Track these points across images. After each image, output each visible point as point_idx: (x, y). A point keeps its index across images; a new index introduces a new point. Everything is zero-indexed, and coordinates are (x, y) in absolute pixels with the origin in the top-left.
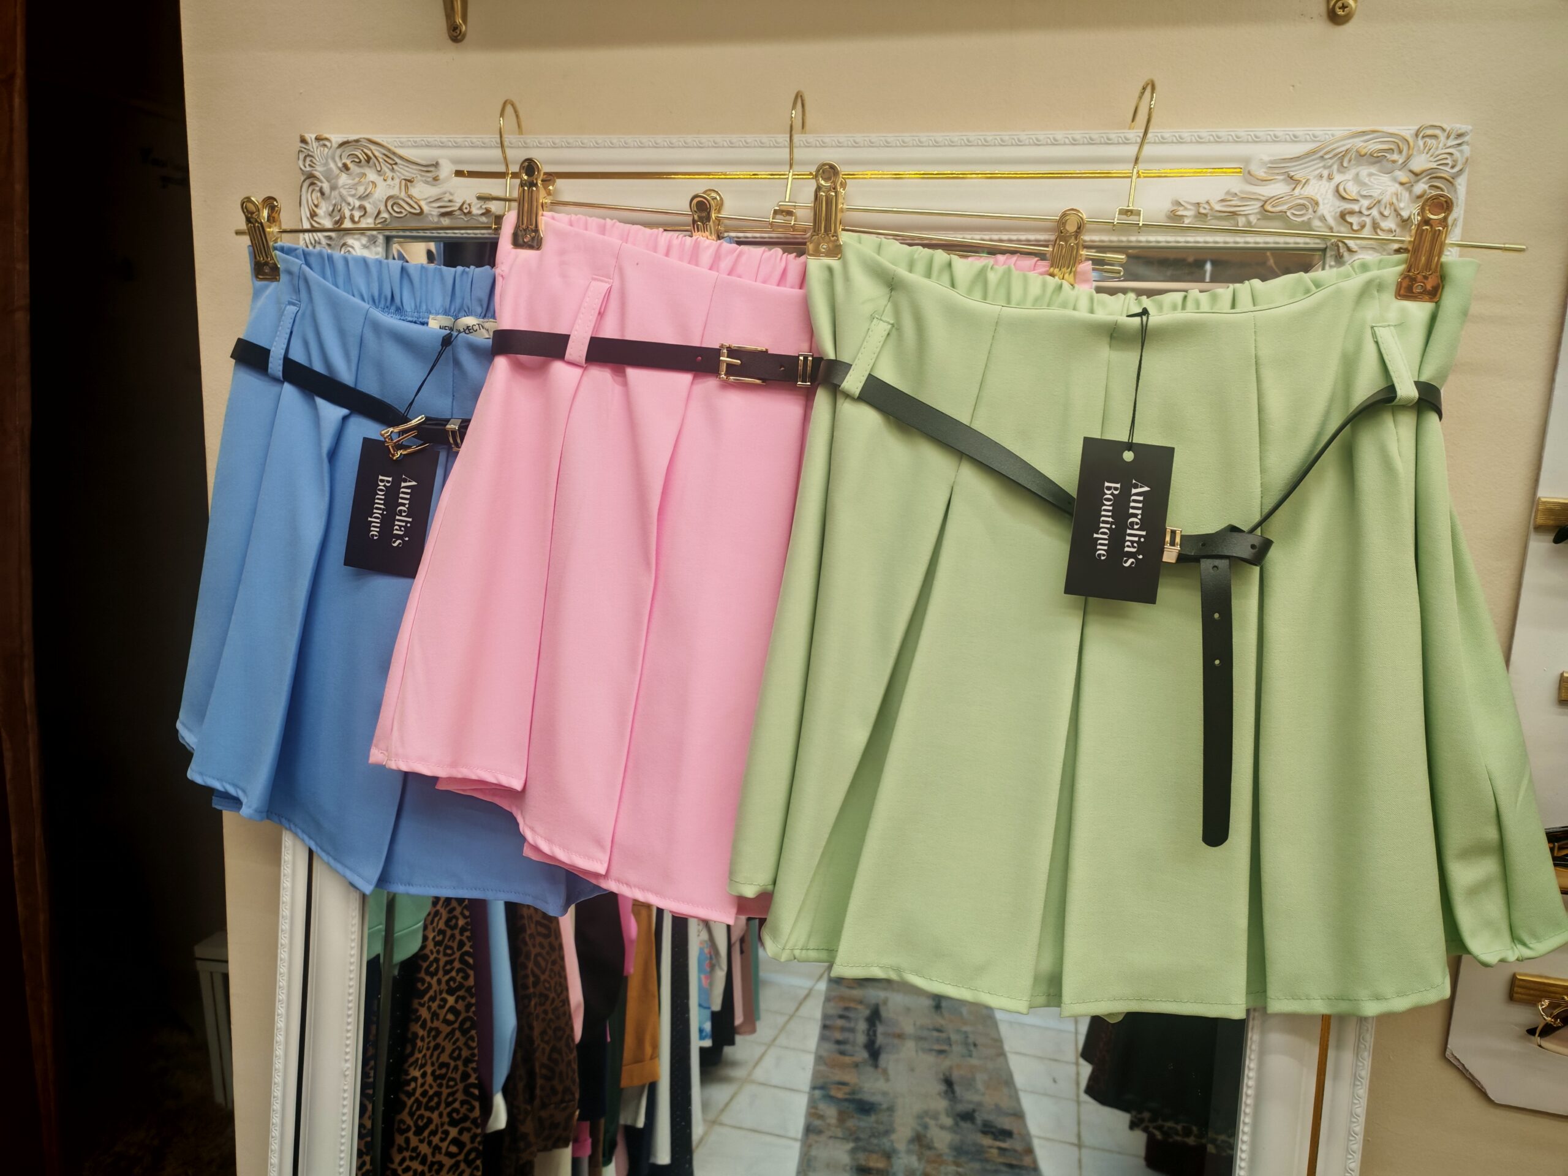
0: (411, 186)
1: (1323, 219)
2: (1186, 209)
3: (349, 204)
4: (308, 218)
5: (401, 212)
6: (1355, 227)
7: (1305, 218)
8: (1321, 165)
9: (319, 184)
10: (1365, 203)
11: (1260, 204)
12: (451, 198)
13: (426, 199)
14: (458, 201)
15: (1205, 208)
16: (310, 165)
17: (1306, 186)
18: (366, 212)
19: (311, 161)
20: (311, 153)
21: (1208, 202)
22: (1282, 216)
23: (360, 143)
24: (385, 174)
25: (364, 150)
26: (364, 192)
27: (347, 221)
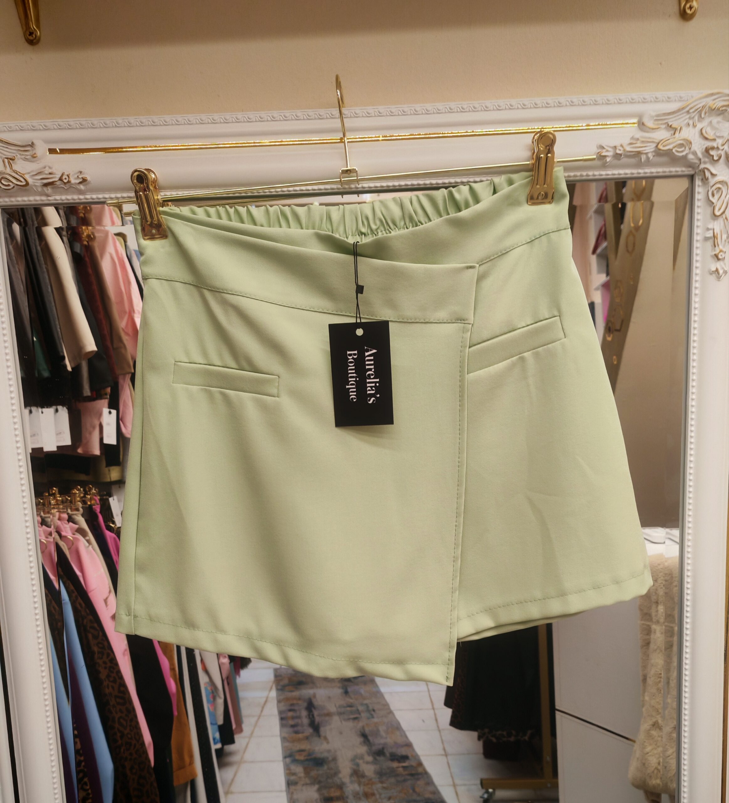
0: (13, 163)
1: (695, 153)
2: (607, 151)
5: (9, 185)
6: (715, 158)
7: (684, 153)
8: (688, 116)
10: (720, 141)
11: (655, 145)
13: (29, 173)
14: (56, 173)
15: (620, 150)
17: (681, 131)
21: (622, 146)
22: (668, 153)
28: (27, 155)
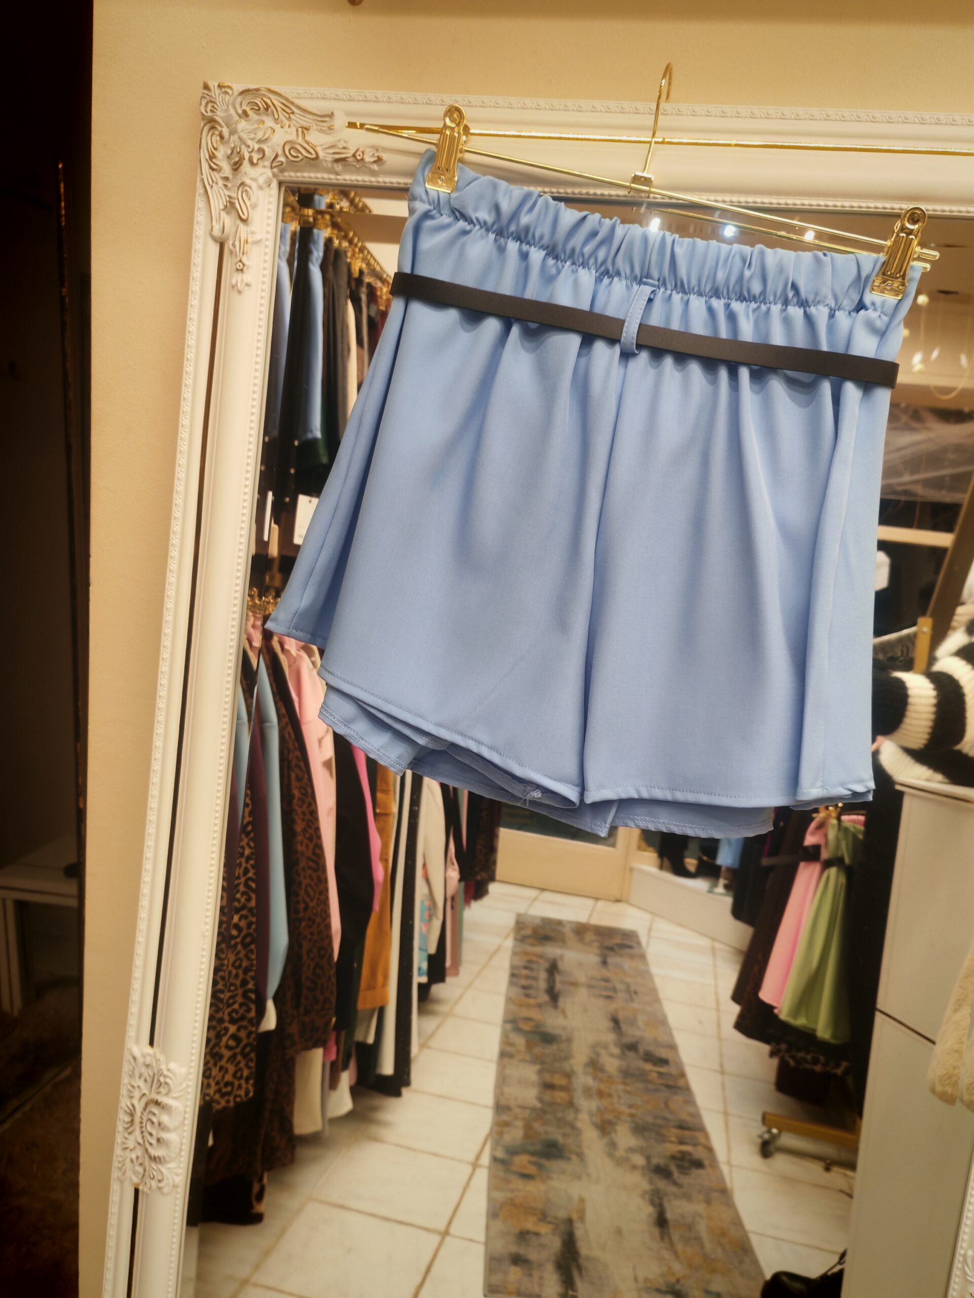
0: (307, 133)
3: (249, 147)
4: (207, 160)
5: (297, 157)
9: (219, 128)
12: (345, 145)
13: (321, 145)
14: (351, 148)
16: (211, 110)
18: (264, 155)
19: (213, 107)
20: (212, 99)
23: (260, 92)
24: (282, 122)
25: (264, 99)
26: (263, 137)
27: (246, 163)
28: (324, 126)
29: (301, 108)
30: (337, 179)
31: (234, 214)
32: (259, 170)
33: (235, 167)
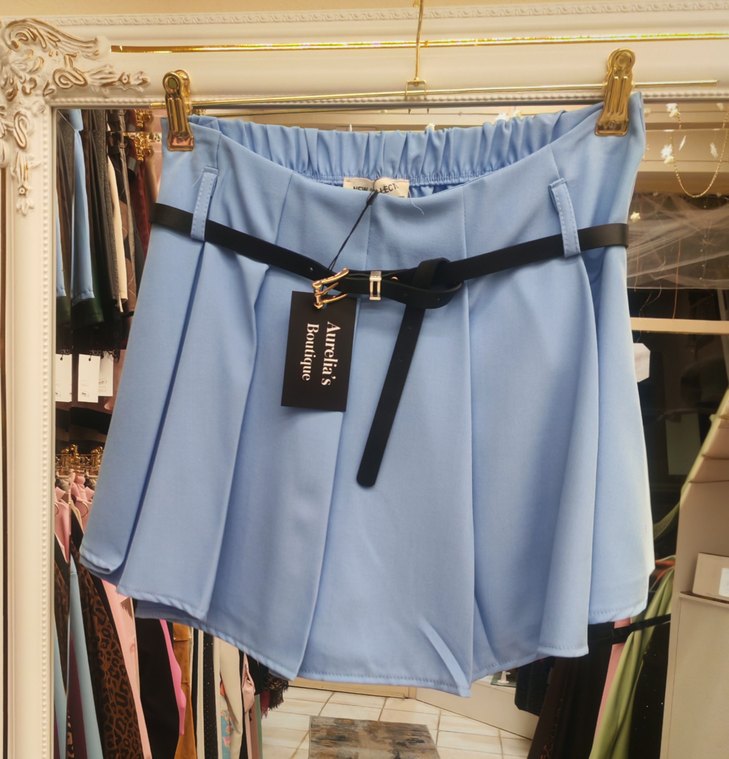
0: (74, 60)
3: (21, 78)
5: (67, 84)
12: (111, 70)
13: (89, 72)
14: (117, 73)
18: (36, 85)
23: (27, 23)
24: (50, 50)
25: (31, 29)
26: (34, 67)
27: (20, 93)
28: (89, 52)
29: (66, 36)
30: (106, 102)
31: (12, 142)
32: (33, 98)
33: (9, 98)
